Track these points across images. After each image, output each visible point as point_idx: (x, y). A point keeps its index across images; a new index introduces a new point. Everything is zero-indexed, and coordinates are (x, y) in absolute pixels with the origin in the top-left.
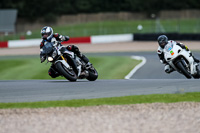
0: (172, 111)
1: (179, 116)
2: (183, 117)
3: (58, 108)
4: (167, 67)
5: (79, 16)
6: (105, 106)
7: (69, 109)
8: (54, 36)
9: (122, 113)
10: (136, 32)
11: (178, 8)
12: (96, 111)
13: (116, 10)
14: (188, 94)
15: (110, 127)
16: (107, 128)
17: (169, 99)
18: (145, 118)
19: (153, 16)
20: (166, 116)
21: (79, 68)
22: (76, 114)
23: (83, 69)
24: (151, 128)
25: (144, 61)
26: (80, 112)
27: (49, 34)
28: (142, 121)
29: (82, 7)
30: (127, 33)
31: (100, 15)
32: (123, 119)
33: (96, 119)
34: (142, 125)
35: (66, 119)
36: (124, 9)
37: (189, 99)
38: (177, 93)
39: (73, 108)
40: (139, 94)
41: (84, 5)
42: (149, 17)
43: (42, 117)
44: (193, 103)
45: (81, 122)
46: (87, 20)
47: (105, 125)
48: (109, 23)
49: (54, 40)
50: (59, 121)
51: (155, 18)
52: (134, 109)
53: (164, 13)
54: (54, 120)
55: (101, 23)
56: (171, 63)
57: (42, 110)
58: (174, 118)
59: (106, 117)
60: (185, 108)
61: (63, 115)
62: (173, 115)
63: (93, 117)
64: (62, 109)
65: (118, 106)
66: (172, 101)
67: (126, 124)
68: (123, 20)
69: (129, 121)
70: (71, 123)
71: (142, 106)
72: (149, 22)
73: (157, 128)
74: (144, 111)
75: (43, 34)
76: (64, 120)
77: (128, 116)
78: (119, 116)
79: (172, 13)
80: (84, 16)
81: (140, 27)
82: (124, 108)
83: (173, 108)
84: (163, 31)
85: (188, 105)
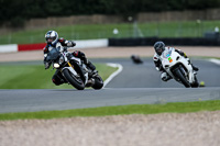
0: (152, 123)
1: (160, 129)
2: (164, 129)
3: (26, 120)
4: (163, 75)
5: (49, 19)
6: (78, 117)
7: (39, 122)
8: (59, 41)
9: (96, 126)
10: (111, 37)
11: (158, 10)
12: (68, 124)
13: (89, 12)
14: (169, 104)
15: (84, 140)
16: (80, 142)
17: (148, 110)
18: (122, 131)
19: (130, 19)
20: (145, 129)
21: (86, 75)
22: (46, 127)
24: (128, 142)
25: (121, 68)
26: (50, 124)
27: (54, 38)
28: (120, 134)
29: (52, 10)
30: (102, 38)
31: (72, 18)
32: (98, 132)
33: (68, 132)
34: (119, 138)
35: (36, 132)
36: (98, 12)
37: (171, 110)
38: (157, 103)
40: (115, 105)
42: (126, 20)
43: (9, 130)
44: (175, 114)
45: (52, 136)
48: (82, 27)
49: (59, 45)
50: (28, 134)
51: (132, 22)
52: (110, 121)
53: (142, 16)
54: (22, 133)
55: (73, 27)
56: (168, 70)
57: (9, 122)
58: (154, 132)
59: (79, 130)
60: (166, 120)
61: (32, 127)
62: (152, 128)
63: (65, 130)
64: (31, 121)
65: (92, 118)
66: (151, 113)
67: (102, 138)
68: (96, 23)
69: (104, 134)
70: (41, 136)
71: (118, 118)
72: (126, 25)
73: (136, 142)
74: (120, 123)
75: (47, 39)
76: (33, 133)
77: (103, 128)
78: (93, 129)
79: (151, 15)
81: (116, 32)
82: (98, 120)
83: (153, 119)
84: (141, 35)
85: (170, 117)
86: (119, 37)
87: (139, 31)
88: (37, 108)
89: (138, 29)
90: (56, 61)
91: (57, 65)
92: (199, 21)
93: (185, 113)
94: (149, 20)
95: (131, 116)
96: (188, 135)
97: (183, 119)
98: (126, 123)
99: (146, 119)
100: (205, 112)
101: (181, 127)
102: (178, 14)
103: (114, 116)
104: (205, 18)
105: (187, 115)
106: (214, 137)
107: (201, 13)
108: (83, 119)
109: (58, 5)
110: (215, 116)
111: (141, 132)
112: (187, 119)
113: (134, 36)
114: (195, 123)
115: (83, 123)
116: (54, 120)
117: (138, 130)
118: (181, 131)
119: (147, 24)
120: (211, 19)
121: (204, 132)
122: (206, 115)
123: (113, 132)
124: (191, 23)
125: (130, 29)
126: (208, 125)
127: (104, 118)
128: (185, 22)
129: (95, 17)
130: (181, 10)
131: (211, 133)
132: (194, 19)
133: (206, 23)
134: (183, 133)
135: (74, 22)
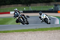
0: (35, 34)
1: (37, 36)
2: (38, 36)
6: (14, 32)
9: (19, 35)
12: (12, 34)
14: (39, 29)
16: (15, 39)
19: (29, 5)
20: (33, 35)
21: (25, 21)
22: (6, 35)
23: (26, 21)
26: (7, 34)
27: (17, 10)
28: (26, 37)
32: (20, 36)
33: (12, 36)
34: (26, 38)
35: (3, 37)
36: (20, 4)
37: (40, 30)
38: (36, 28)
39: (5, 33)
40: (25, 29)
41: (8, 2)
42: (27, 6)
44: (41, 31)
45: (7, 37)
46: (9, 7)
47: (14, 38)
49: (18, 12)
52: (23, 33)
55: (13, 8)
58: (35, 36)
59: (15, 36)
61: (2, 35)
62: (35, 35)
63: (11, 36)
64: (2, 33)
65: (18, 32)
67: (21, 38)
68: (19, 7)
70: (5, 38)
72: (27, 7)
73: (30, 39)
74: (26, 34)
76: (2, 37)
77: (21, 35)
78: (19, 36)
79: (34, 4)
80: (8, 6)
81: (25, 9)
82: (20, 33)
83: (35, 33)
84: (32, 10)
85: (39, 32)
86: (26, 10)
87: (31, 9)
88: (3, 30)
89: (31, 8)
90: (17, 17)
91: (17, 18)
92: (47, 6)
93: (44, 31)
94: (34, 6)
95: (29, 32)
96: (44, 37)
97: (43, 33)
98: (28, 34)
99: (33, 33)
100: (49, 31)
101: (43, 35)
102: (42, 4)
103: (24, 32)
104: (49, 5)
105: (44, 32)
106: (52, 38)
107: (48, 4)
108: (16, 33)
109: (9, 2)
110: (52, 32)
111: (32, 36)
112: (44, 33)
113: (30, 10)
114: (46, 34)
115: (16, 34)
116: (8, 33)
117: (31, 36)
118: (42, 36)
119: (33, 7)
120: (51, 5)
121: (49, 36)
122: (49, 32)
123: (24, 36)
124: (45, 6)
125: (29, 8)
126: (50, 34)
127: (22, 33)
128: (43, 6)
129: (19, 5)
130: (42, 3)
131: (51, 37)
132: (46, 5)
133: (49, 6)
134: (43, 37)
135: (13, 6)
